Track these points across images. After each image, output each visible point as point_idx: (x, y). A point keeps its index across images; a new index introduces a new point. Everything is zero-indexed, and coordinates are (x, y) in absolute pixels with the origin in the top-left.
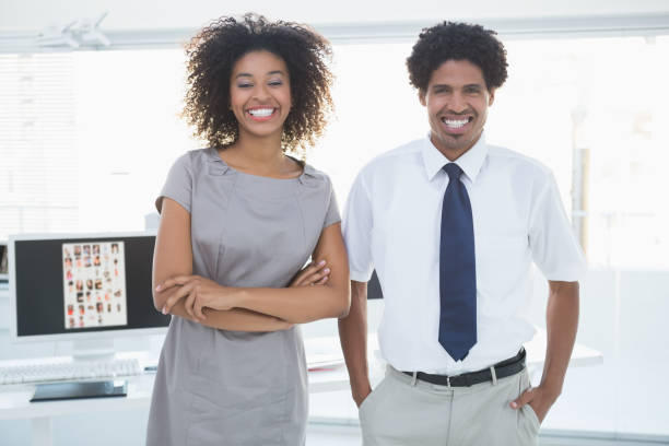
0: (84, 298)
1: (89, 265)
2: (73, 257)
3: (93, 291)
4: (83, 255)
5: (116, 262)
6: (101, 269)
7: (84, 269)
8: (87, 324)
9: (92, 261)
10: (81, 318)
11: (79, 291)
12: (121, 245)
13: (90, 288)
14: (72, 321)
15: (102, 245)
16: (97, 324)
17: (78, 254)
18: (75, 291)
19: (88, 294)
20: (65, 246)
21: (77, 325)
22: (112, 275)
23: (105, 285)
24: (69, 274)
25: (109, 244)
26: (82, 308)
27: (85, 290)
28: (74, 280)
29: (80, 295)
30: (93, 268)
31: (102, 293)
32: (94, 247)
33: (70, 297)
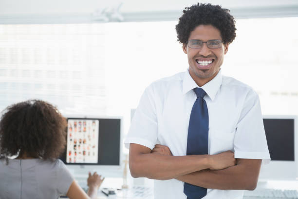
0: (77, 147)
1: (80, 131)
2: (73, 126)
3: (82, 145)
4: (78, 126)
5: (94, 130)
6: (87, 134)
7: (78, 133)
8: (78, 161)
9: (82, 129)
10: (75, 158)
11: (75, 144)
12: (97, 122)
13: (80, 143)
14: (70, 159)
15: (87, 121)
16: (82, 162)
17: (75, 125)
18: (73, 144)
19: (79, 146)
20: (70, 121)
21: (73, 162)
22: (91, 138)
23: (88, 142)
24: (71, 135)
25: (91, 121)
26: (75, 152)
27: (78, 144)
28: (73, 138)
29: (75, 146)
30: (82, 133)
31: (86, 146)
32: (84, 122)
33: (70, 147)
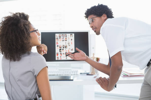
0: (62, 51)
1: (64, 41)
3: (64, 49)
4: (62, 37)
5: (72, 40)
6: (67, 42)
9: (64, 39)
10: (61, 57)
11: (60, 48)
12: (73, 34)
13: (64, 48)
14: (58, 58)
15: (67, 34)
16: (65, 59)
17: (60, 37)
18: (59, 49)
19: (63, 49)
20: (56, 34)
21: (59, 59)
22: (70, 44)
23: (68, 47)
24: (57, 43)
25: (69, 34)
26: (61, 54)
27: (62, 48)
28: (59, 45)
29: (60, 50)
30: (65, 41)
31: (67, 49)
32: (65, 35)
33: (57, 50)
